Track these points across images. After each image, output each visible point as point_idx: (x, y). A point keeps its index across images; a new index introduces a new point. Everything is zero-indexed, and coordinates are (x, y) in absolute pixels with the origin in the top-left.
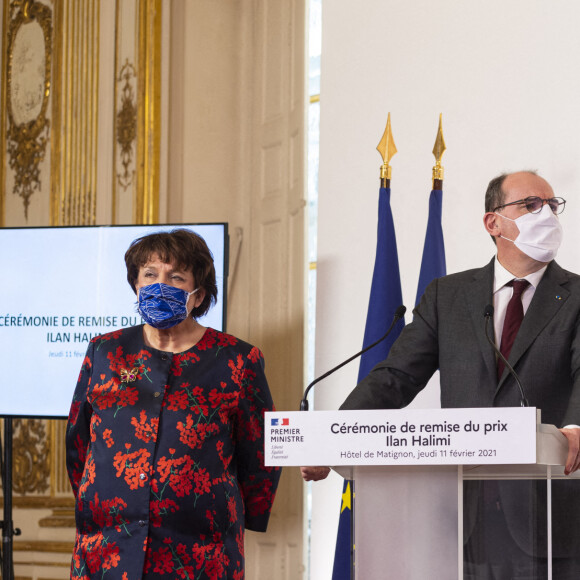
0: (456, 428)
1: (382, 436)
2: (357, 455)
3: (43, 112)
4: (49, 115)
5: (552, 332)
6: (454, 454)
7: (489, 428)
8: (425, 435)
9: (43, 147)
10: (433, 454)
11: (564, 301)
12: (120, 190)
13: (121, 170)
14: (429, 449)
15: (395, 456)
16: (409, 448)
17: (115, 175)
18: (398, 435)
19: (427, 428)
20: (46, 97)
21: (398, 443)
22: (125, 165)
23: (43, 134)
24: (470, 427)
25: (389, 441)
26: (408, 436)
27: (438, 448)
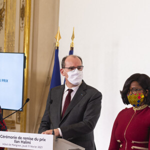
0: (32, 139)
1: (13, 140)
2: (7, 145)
3: (4, 7)
4: (5, 8)
5: (79, 106)
6: (31, 147)
7: (41, 140)
8: (24, 140)
9: (3, 17)
10: (26, 146)
11: (84, 96)
12: (21, 31)
13: (21, 25)
14: (25, 145)
15: (16, 146)
16: (20, 144)
17: (20, 27)
18: (17, 140)
19: (25, 138)
20: (4, 2)
21: (17, 142)
22: (22, 24)
23: (4, 13)
24: (36, 139)
25: (15, 141)
26: (20, 140)
27: (28, 145)
